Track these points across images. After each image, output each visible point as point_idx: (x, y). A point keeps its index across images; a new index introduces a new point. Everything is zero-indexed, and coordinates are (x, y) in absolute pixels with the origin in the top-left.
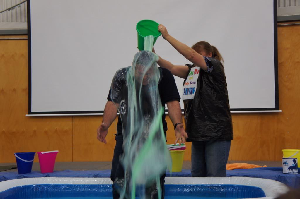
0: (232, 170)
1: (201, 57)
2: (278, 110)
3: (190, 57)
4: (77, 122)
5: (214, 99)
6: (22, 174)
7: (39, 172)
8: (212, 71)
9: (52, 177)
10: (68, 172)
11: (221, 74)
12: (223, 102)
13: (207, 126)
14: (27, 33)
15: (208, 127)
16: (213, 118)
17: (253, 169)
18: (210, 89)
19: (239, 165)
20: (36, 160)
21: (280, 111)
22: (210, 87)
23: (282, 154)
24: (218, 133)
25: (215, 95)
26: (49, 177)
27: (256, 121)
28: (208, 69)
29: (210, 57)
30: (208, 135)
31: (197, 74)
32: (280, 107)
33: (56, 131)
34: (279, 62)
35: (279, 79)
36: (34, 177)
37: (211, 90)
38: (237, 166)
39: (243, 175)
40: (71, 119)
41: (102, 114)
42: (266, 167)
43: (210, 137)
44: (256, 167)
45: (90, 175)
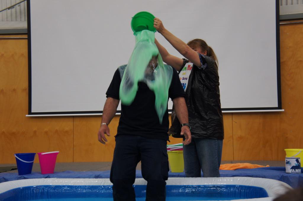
0: (235, 170)
1: (196, 54)
2: (281, 109)
3: (184, 52)
4: (77, 122)
5: (206, 97)
6: (23, 175)
7: (38, 173)
8: (206, 68)
9: (53, 178)
10: (69, 172)
11: (214, 73)
12: (214, 100)
13: (196, 123)
14: (26, 32)
15: (197, 125)
16: (203, 116)
17: (255, 169)
18: (202, 86)
19: (242, 165)
20: (36, 160)
21: (283, 110)
22: (202, 84)
23: (284, 154)
24: (208, 131)
25: (206, 93)
26: (49, 177)
27: (258, 120)
28: (202, 66)
29: (205, 55)
30: (196, 133)
31: (190, 70)
32: (283, 106)
33: (57, 131)
34: (282, 60)
35: (282, 78)
36: (35, 178)
37: (203, 88)
38: (239, 166)
39: (246, 175)
40: (71, 119)
41: (101, 114)
42: (268, 167)
43: (198, 135)
44: (259, 167)
45: (91, 175)
